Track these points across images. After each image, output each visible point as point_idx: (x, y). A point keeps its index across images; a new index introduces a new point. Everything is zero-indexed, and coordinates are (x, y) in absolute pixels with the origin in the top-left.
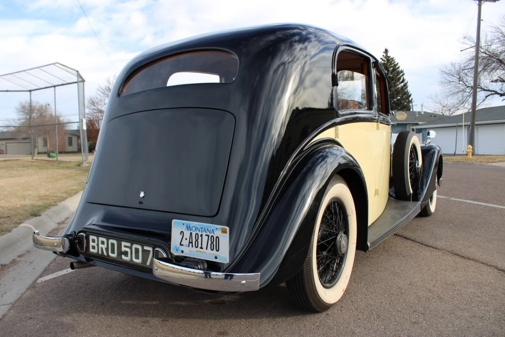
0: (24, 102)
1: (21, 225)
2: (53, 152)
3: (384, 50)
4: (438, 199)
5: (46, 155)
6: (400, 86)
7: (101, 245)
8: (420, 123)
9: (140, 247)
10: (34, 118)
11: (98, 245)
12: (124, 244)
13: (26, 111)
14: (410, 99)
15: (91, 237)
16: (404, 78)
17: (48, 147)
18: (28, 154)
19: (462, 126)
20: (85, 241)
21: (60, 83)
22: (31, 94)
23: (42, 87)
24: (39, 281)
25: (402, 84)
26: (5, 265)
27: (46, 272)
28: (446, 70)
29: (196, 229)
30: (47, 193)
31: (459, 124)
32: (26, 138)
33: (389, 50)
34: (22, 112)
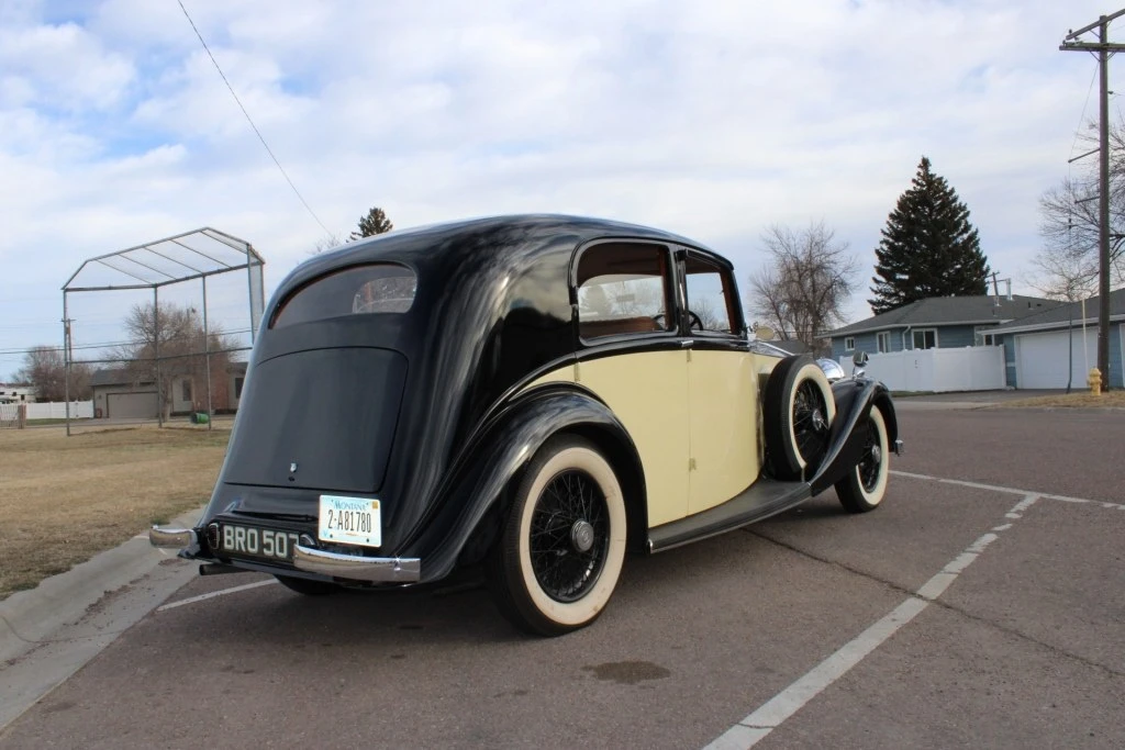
0: (142, 308)
1: (136, 537)
2: (202, 412)
3: (920, 162)
4: (891, 478)
5: (188, 419)
6: (960, 240)
7: (238, 538)
8: (1003, 321)
9: (284, 536)
10: (164, 341)
11: (234, 538)
12: (266, 533)
13: (148, 325)
14: (985, 267)
15: (226, 528)
16: (967, 222)
17: (194, 401)
18: (151, 418)
19: (1081, 326)
20: (218, 533)
21: (216, 269)
22: (156, 292)
23: (178, 277)
24: (161, 609)
25: (965, 236)
26: (110, 592)
27: (172, 598)
28: (1055, 202)
29: (346, 505)
30: (184, 489)
31: (1075, 322)
32: (149, 384)
33: (931, 161)
34: (139, 327)
